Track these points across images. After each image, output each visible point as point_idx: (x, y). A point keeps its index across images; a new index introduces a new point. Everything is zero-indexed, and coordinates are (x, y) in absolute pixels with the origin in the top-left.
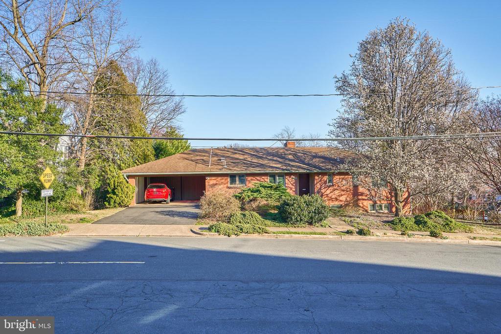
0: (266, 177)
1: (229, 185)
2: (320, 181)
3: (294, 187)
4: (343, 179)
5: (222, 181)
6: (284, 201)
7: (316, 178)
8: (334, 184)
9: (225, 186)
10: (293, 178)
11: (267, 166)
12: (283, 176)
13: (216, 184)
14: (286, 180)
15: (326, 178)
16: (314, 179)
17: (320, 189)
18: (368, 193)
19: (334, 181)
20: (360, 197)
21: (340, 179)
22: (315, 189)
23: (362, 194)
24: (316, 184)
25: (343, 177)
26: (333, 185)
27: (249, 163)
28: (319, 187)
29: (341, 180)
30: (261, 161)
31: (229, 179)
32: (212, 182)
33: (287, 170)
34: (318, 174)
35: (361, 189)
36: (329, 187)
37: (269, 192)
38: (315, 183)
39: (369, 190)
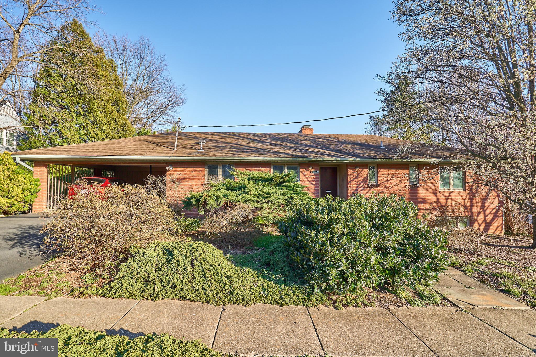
0: (268, 170)
1: (206, 181)
2: (357, 177)
3: (313, 187)
4: (393, 175)
5: (194, 174)
6: (300, 213)
7: (350, 172)
8: (379, 183)
9: (199, 182)
10: (311, 172)
11: (269, 152)
12: (295, 168)
13: (184, 179)
14: (301, 175)
15: (366, 173)
16: (347, 175)
17: (357, 190)
18: (434, 199)
19: (379, 179)
20: (421, 206)
21: (388, 175)
22: (347, 190)
23: (424, 201)
24: (350, 182)
25: (393, 171)
26: (377, 185)
27: (242, 147)
28: (355, 188)
29: (390, 176)
30: (262, 146)
31: (206, 171)
32: (176, 176)
33: (302, 157)
34: (354, 165)
35: (422, 192)
36: (371, 188)
37: (266, 190)
38: (349, 180)
39: (435, 195)
